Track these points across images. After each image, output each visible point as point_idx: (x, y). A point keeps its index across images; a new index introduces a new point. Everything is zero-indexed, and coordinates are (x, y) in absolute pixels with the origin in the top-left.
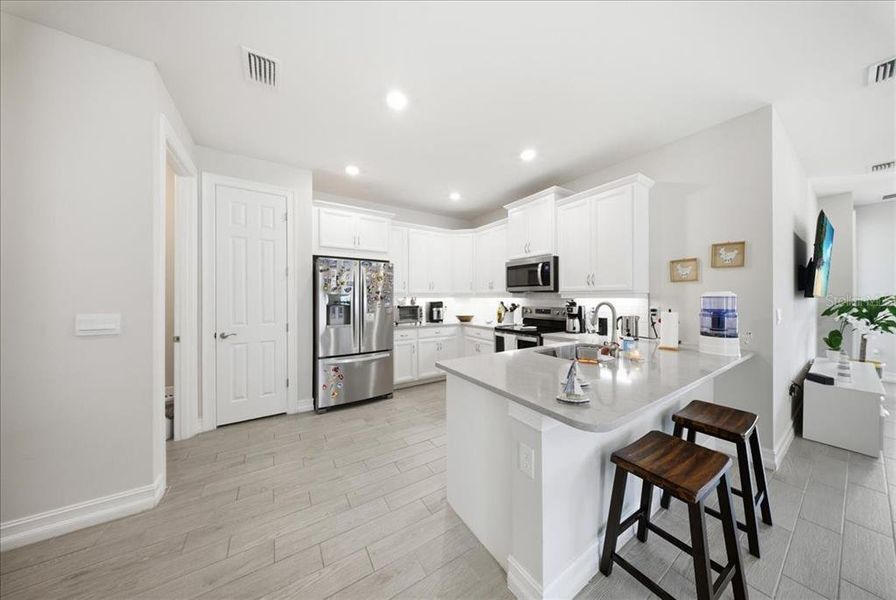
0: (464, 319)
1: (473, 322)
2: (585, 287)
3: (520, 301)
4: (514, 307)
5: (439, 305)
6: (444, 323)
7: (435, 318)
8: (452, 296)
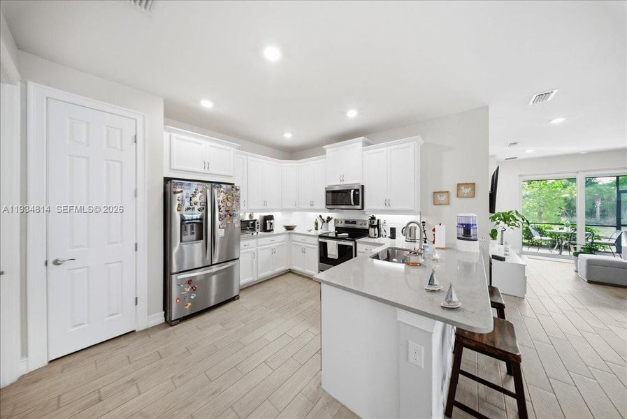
0: (289, 228)
1: (296, 230)
2: (383, 207)
3: (333, 215)
4: (329, 219)
5: (271, 218)
6: (275, 232)
7: (268, 228)
8: (280, 211)
